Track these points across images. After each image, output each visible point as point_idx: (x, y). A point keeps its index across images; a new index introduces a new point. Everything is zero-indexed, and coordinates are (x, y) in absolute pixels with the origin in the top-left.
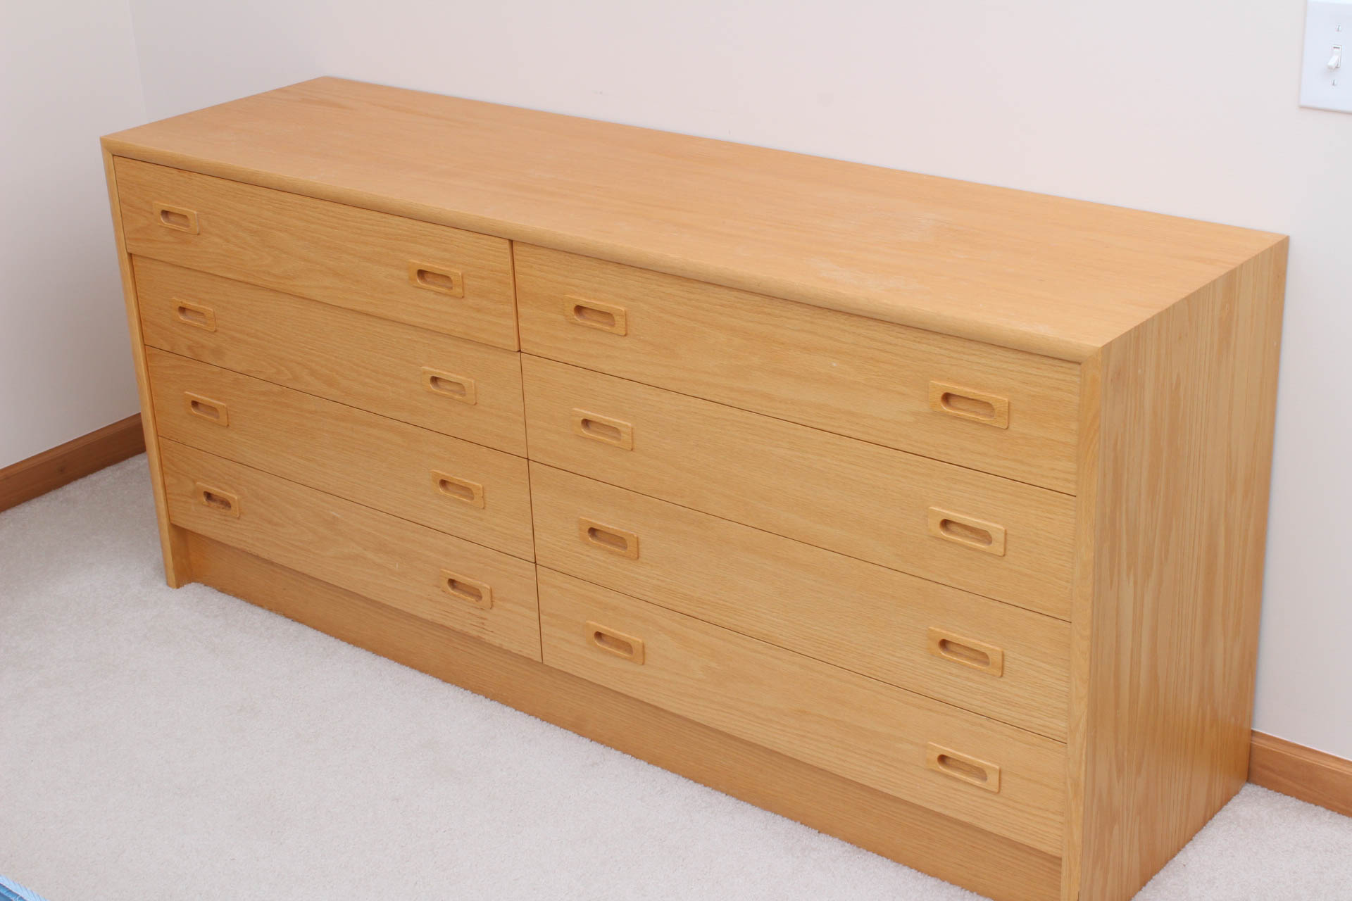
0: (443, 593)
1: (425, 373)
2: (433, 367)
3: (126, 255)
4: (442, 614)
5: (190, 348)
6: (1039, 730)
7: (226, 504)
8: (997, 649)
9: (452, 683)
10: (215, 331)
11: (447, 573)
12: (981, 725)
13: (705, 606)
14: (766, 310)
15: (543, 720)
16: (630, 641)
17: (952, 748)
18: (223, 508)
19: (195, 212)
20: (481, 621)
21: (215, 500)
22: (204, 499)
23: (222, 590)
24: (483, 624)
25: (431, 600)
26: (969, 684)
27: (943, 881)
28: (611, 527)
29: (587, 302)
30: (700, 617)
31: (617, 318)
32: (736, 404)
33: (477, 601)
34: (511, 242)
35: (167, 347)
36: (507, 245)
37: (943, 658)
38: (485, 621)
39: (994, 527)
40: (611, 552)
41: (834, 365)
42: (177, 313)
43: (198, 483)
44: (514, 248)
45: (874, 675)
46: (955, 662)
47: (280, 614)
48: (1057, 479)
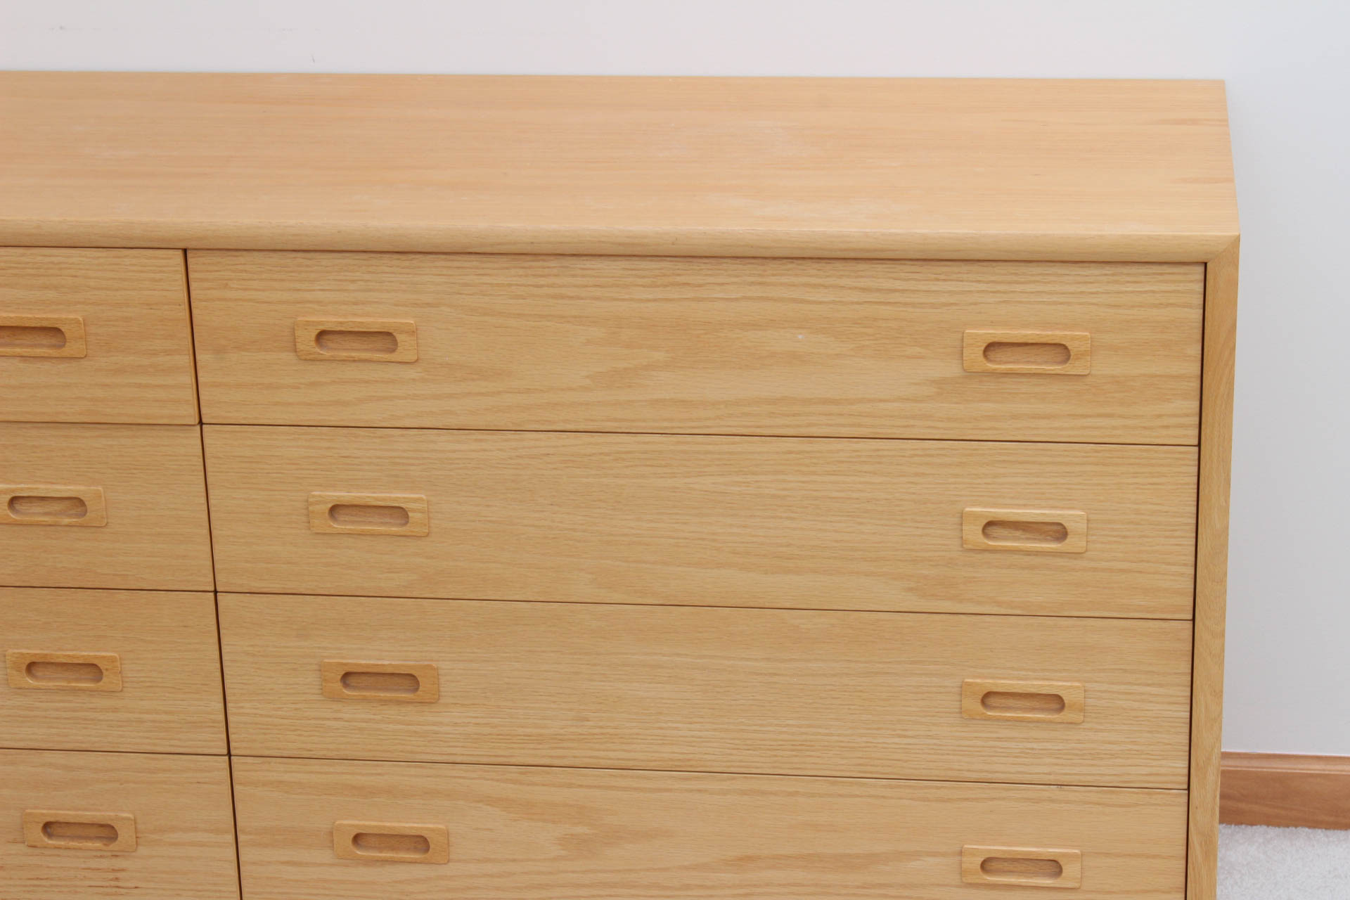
0: (30, 850)
2: (13, 482)
4: (25, 886)
8: (1077, 684)
11: (43, 814)
12: (1052, 800)
13: (565, 745)
14: (678, 279)
16: (424, 833)
17: (1003, 844)
20: (113, 875)
24: (117, 879)
26: (1030, 745)
28: (386, 663)
29: (342, 323)
30: (557, 762)
31: (400, 337)
32: (624, 427)
33: (105, 845)
34: (185, 251)
36: (180, 253)
37: (989, 719)
38: (119, 875)
39: (1070, 516)
40: (385, 702)
41: (801, 337)
44: (190, 260)
46: (1007, 719)
48: (1167, 427)
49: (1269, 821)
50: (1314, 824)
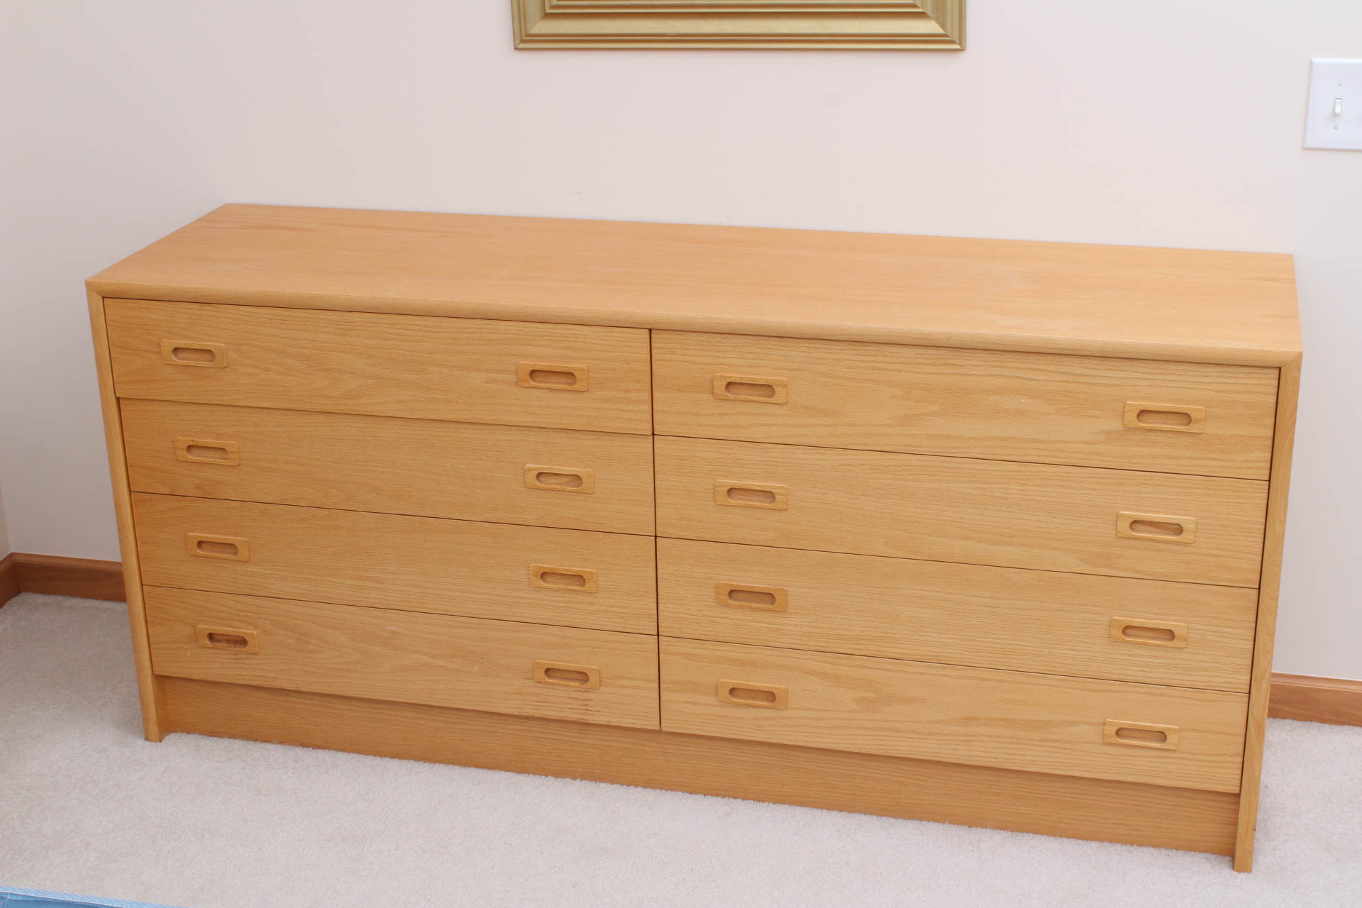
0: (537, 685)
1: (530, 470)
2: (539, 464)
3: (114, 400)
5: (197, 487)
6: (1221, 687)
7: (242, 642)
8: (1183, 624)
9: (529, 773)
10: (239, 465)
11: (546, 663)
12: (1162, 695)
15: (645, 787)
16: (772, 690)
17: (1131, 720)
18: (234, 647)
19: (223, 345)
20: (584, 703)
21: (219, 641)
22: (207, 642)
23: (212, 734)
24: (587, 705)
25: (519, 694)
26: (1151, 660)
27: (1103, 842)
28: (756, 585)
29: (741, 378)
30: (856, 652)
31: (776, 389)
33: (581, 684)
34: (650, 330)
35: (168, 491)
36: (647, 331)
37: (1126, 642)
38: (588, 703)
39: (1184, 520)
40: (753, 609)
41: (1023, 401)
42: (185, 453)
43: (199, 626)
44: (653, 336)
45: (1051, 671)
46: (1138, 643)
47: (295, 745)
48: (1250, 468)
49: (1294, 717)
50: (1322, 720)
